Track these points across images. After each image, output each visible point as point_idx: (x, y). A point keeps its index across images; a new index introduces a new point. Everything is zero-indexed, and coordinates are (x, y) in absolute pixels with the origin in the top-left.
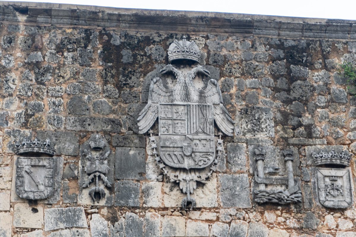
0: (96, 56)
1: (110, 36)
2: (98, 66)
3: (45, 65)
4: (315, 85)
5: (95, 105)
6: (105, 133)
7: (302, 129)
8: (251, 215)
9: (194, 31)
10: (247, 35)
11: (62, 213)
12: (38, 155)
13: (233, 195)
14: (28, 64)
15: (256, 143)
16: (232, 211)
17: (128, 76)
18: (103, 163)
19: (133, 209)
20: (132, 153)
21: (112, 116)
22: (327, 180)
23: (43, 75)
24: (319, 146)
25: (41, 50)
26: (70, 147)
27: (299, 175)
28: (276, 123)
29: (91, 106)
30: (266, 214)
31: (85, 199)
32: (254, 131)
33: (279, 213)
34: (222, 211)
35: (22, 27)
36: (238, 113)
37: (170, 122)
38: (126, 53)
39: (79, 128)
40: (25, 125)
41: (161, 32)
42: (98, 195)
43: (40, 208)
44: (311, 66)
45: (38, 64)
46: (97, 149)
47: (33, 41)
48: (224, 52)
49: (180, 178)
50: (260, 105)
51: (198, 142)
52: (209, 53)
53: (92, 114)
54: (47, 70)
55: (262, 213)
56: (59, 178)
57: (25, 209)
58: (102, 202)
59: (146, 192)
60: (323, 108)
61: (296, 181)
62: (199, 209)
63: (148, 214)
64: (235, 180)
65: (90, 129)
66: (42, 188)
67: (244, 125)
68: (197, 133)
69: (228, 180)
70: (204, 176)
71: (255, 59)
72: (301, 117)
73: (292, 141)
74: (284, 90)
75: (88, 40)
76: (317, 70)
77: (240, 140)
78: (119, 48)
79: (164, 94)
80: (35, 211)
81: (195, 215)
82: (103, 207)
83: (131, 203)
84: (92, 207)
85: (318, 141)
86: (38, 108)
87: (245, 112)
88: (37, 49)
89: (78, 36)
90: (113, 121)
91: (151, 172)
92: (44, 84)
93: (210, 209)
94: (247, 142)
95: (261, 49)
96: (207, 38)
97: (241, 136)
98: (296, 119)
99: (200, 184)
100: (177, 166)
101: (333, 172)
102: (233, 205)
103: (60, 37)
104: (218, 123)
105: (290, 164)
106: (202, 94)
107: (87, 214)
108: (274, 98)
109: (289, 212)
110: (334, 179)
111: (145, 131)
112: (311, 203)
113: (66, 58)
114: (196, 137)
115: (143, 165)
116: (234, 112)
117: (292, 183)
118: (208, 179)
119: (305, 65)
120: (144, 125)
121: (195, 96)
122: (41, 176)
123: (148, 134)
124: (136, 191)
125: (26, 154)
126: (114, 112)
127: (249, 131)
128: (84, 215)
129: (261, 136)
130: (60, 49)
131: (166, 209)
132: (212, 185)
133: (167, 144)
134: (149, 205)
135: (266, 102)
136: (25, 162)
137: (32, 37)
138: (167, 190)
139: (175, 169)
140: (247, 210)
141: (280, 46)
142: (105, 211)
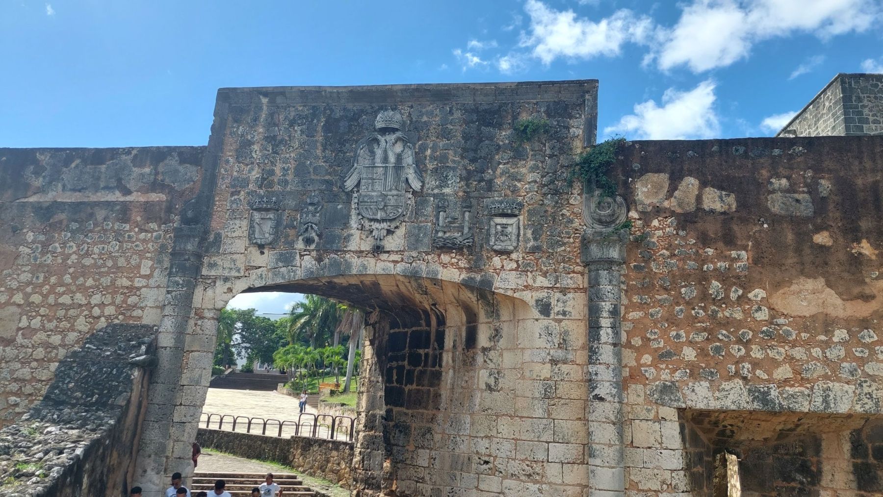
0: (319, 129)
1: (332, 111)
2: (320, 137)
3: (279, 138)
4: (501, 143)
5: (315, 169)
6: (321, 191)
7: (483, 184)
8: (430, 257)
9: (401, 102)
10: (446, 102)
11: (281, 255)
12: (267, 210)
13: (417, 241)
14: (267, 137)
15: (441, 197)
16: (414, 254)
17: (343, 144)
18: (315, 216)
19: (336, 252)
20: (340, 207)
21: (327, 177)
22: (499, 227)
23: (277, 146)
24: (497, 198)
25: (277, 125)
26: (292, 203)
27: (476, 222)
28: (461, 179)
29: (311, 170)
30: (442, 256)
31: (300, 245)
32: (441, 187)
33: (454, 255)
34: (406, 253)
35: (265, 108)
36: (429, 172)
37: (370, 181)
38: (343, 124)
39: (301, 188)
40: (260, 187)
41: (374, 105)
42: (308, 241)
43: (266, 251)
44: (500, 126)
45: (274, 138)
46: (312, 204)
47: (272, 118)
48: (425, 119)
49: (373, 227)
50: (450, 164)
51: (391, 197)
52: (411, 121)
53: (313, 177)
54: (281, 142)
55: (439, 256)
56: (281, 228)
57: (255, 252)
58: (313, 247)
59: (347, 238)
60: (505, 164)
61: (470, 228)
62: (388, 252)
63: (348, 256)
64: (420, 228)
65: (310, 188)
66: (267, 235)
67: (433, 182)
68: (391, 190)
69: (414, 228)
70: (393, 225)
71: (451, 123)
72: (483, 173)
73: (472, 194)
74: (472, 150)
75: (314, 115)
76: (505, 130)
77: (429, 195)
78: (338, 120)
79: (368, 158)
80: (262, 253)
81: (384, 256)
82: (313, 250)
83: (335, 247)
84: (305, 251)
85: (496, 194)
86: (272, 173)
87: (435, 171)
88: (276, 125)
89: (306, 112)
90: (327, 182)
91: (354, 223)
92: (278, 154)
93: (397, 252)
94: (434, 196)
95: (457, 114)
96: (412, 107)
97: (430, 191)
98: (479, 175)
99: (390, 232)
100: (372, 217)
101: (504, 221)
102: (416, 249)
103: (293, 114)
104: (410, 181)
105: (467, 214)
106: (399, 157)
107: (301, 256)
108: (462, 157)
109: (462, 254)
110: (504, 226)
111: (350, 189)
112: (482, 247)
113: (296, 131)
114: (389, 193)
115: (348, 217)
116: (426, 171)
117: (466, 230)
118: (397, 227)
119: (494, 127)
120: (350, 184)
121: (392, 159)
122: (268, 227)
123: (352, 191)
124: (340, 237)
125: (259, 210)
126: (330, 174)
127: (437, 187)
128: (298, 257)
129: (447, 191)
130: (292, 124)
131: (362, 252)
132: (401, 231)
133: (366, 199)
134: (349, 249)
135: (454, 161)
136: (257, 216)
137: (271, 115)
138: (364, 237)
139: (371, 220)
140: (427, 254)
141: (476, 110)
142: (314, 254)
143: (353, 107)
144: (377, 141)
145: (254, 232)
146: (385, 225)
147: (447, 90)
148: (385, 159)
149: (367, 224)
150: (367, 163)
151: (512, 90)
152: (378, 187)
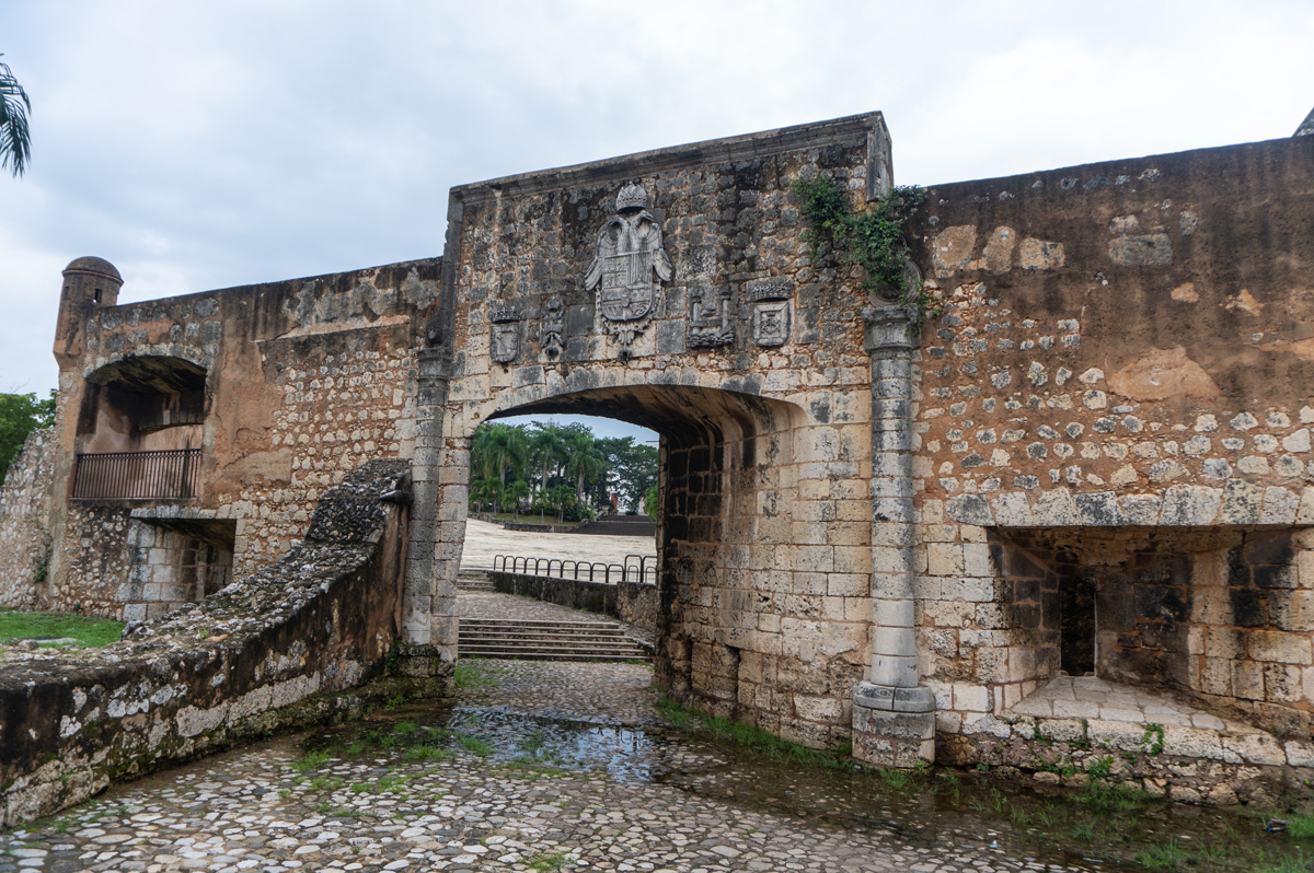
0: (557, 219)
1: (569, 195)
2: (558, 229)
3: (517, 236)
4: (765, 209)
5: (555, 267)
6: (562, 293)
7: (744, 263)
8: (685, 360)
9: (645, 173)
10: (697, 166)
11: (525, 371)
12: (506, 322)
13: (669, 342)
14: (504, 237)
15: (695, 284)
16: (667, 358)
17: (583, 234)
18: (556, 323)
19: (581, 363)
20: (582, 309)
21: (568, 276)
22: (764, 315)
23: (514, 246)
24: (761, 280)
25: (513, 222)
26: (533, 311)
27: (736, 311)
28: (718, 260)
29: (551, 270)
30: (699, 358)
31: (543, 358)
32: (695, 272)
33: (712, 355)
34: (658, 358)
35: (499, 202)
36: (680, 255)
37: (613, 275)
38: (582, 210)
39: (541, 292)
40: (499, 296)
41: (615, 181)
42: (552, 353)
43: (509, 369)
44: (762, 188)
45: (510, 236)
46: (553, 310)
47: (508, 214)
48: (674, 190)
49: (619, 330)
50: (704, 243)
51: (636, 292)
52: (657, 195)
53: (552, 277)
54: (518, 240)
55: (696, 357)
56: (523, 341)
57: (498, 370)
58: (557, 359)
59: (593, 347)
60: (769, 235)
61: (729, 321)
62: (638, 358)
63: (594, 367)
64: (672, 326)
65: (549, 291)
66: (509, 351)
67: (685, 267)
68: (636, 283)
69: (666, 326)
70: (641, 325)
71: (703, 192)
72: (744, 249)
73: (732, 278)
74: (730, 221)
75: (551, 203)
76: (769, 191)
77: (680, 284)
78: (576, 206)
79: (609, 247)
80: (506, 371)
81: (634, 364)
82: (557, 363)
83: (580, 357)
84: (550, 364)
85: (760, 274)
86: (510, 278)
87: (688, 253)
88: (511, 221)
89: (542, 202)
90: (568, 281)
91: (598, 329)
92: (515, 255)
93: (647, 357)
94: (687, 285)
95: (711, 179)
96: (657, 178)
97: (682, 279)
98: (739, 252)
99: (638, 334)
100: (616, 318)
101: (771, 307)
102: (669, 351)
103: (528, 205)
104: (657, 269)
105: (725, 303)
106: (644, 242)
107: (546, 371)
108: (718, 233)
109: (722, 354)
110: (771, 314)
111: (592, 287)
112: (745, 342)
113: (532, 225)
114: (635, 287)
115: (591, 320)
116: (676, 255)
117: (725, 323)
118: (645, 328)
119: (756, 189)
121: (636, 245)
122: (509, 340)
123: (594, 289)
124: (584, 345)
125: (499, 322)
126: (569, 271)
127: (690, 273)
128: (542, 372)
129: (702, 276)
130: (528, 218)
131: (609, 360)
132: (651, 333)
133: (609, 298)
134: (595, 358)
135: (709, 239)
136: (497, 329)
137: (506, 210)
138: (610, 342)
139: (616, 322)
140: (681, 355)
141: (732, 171)
142: (559, 367)
143: (593, 187)
144: (617, 225)
145: (496, 348)
146: (632, 326)
147: (696, 151)
148: (629, 246)
149: (612, 328)
150: (609, 254)
151: (774, 138)
152: (623, 281)
